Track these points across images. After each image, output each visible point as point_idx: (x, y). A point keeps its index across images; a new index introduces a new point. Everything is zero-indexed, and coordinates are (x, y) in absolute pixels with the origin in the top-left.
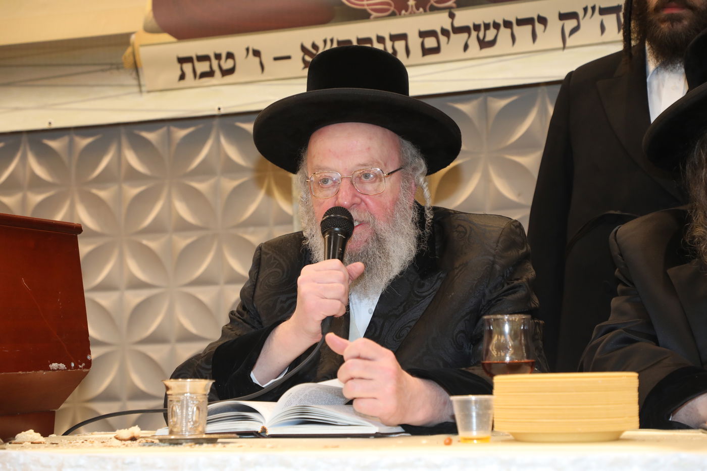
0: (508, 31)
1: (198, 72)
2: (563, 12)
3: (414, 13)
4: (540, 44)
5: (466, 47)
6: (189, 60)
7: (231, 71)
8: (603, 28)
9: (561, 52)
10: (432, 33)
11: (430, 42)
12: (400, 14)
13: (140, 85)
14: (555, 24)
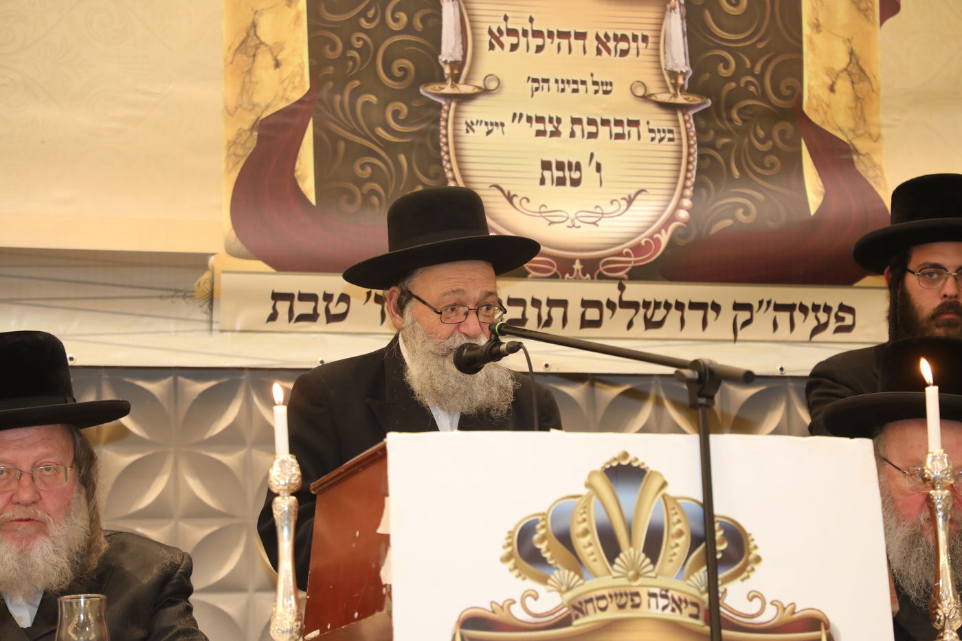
0: (679, 313)
1: (296, 314)
2: (738, 301)
3: (580, 279)
4: (710, 333)
5: (630, 325)
6: (288, 297)
7: (341, 317)
8: (775, 326)
9: (731, 345)
10: (596, 304)
11: (592, 314)
12: (563, 278)
13: (211, 322)
14: (727, 313)
